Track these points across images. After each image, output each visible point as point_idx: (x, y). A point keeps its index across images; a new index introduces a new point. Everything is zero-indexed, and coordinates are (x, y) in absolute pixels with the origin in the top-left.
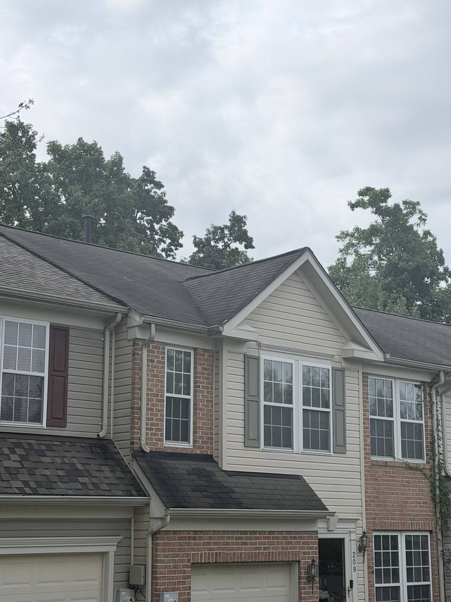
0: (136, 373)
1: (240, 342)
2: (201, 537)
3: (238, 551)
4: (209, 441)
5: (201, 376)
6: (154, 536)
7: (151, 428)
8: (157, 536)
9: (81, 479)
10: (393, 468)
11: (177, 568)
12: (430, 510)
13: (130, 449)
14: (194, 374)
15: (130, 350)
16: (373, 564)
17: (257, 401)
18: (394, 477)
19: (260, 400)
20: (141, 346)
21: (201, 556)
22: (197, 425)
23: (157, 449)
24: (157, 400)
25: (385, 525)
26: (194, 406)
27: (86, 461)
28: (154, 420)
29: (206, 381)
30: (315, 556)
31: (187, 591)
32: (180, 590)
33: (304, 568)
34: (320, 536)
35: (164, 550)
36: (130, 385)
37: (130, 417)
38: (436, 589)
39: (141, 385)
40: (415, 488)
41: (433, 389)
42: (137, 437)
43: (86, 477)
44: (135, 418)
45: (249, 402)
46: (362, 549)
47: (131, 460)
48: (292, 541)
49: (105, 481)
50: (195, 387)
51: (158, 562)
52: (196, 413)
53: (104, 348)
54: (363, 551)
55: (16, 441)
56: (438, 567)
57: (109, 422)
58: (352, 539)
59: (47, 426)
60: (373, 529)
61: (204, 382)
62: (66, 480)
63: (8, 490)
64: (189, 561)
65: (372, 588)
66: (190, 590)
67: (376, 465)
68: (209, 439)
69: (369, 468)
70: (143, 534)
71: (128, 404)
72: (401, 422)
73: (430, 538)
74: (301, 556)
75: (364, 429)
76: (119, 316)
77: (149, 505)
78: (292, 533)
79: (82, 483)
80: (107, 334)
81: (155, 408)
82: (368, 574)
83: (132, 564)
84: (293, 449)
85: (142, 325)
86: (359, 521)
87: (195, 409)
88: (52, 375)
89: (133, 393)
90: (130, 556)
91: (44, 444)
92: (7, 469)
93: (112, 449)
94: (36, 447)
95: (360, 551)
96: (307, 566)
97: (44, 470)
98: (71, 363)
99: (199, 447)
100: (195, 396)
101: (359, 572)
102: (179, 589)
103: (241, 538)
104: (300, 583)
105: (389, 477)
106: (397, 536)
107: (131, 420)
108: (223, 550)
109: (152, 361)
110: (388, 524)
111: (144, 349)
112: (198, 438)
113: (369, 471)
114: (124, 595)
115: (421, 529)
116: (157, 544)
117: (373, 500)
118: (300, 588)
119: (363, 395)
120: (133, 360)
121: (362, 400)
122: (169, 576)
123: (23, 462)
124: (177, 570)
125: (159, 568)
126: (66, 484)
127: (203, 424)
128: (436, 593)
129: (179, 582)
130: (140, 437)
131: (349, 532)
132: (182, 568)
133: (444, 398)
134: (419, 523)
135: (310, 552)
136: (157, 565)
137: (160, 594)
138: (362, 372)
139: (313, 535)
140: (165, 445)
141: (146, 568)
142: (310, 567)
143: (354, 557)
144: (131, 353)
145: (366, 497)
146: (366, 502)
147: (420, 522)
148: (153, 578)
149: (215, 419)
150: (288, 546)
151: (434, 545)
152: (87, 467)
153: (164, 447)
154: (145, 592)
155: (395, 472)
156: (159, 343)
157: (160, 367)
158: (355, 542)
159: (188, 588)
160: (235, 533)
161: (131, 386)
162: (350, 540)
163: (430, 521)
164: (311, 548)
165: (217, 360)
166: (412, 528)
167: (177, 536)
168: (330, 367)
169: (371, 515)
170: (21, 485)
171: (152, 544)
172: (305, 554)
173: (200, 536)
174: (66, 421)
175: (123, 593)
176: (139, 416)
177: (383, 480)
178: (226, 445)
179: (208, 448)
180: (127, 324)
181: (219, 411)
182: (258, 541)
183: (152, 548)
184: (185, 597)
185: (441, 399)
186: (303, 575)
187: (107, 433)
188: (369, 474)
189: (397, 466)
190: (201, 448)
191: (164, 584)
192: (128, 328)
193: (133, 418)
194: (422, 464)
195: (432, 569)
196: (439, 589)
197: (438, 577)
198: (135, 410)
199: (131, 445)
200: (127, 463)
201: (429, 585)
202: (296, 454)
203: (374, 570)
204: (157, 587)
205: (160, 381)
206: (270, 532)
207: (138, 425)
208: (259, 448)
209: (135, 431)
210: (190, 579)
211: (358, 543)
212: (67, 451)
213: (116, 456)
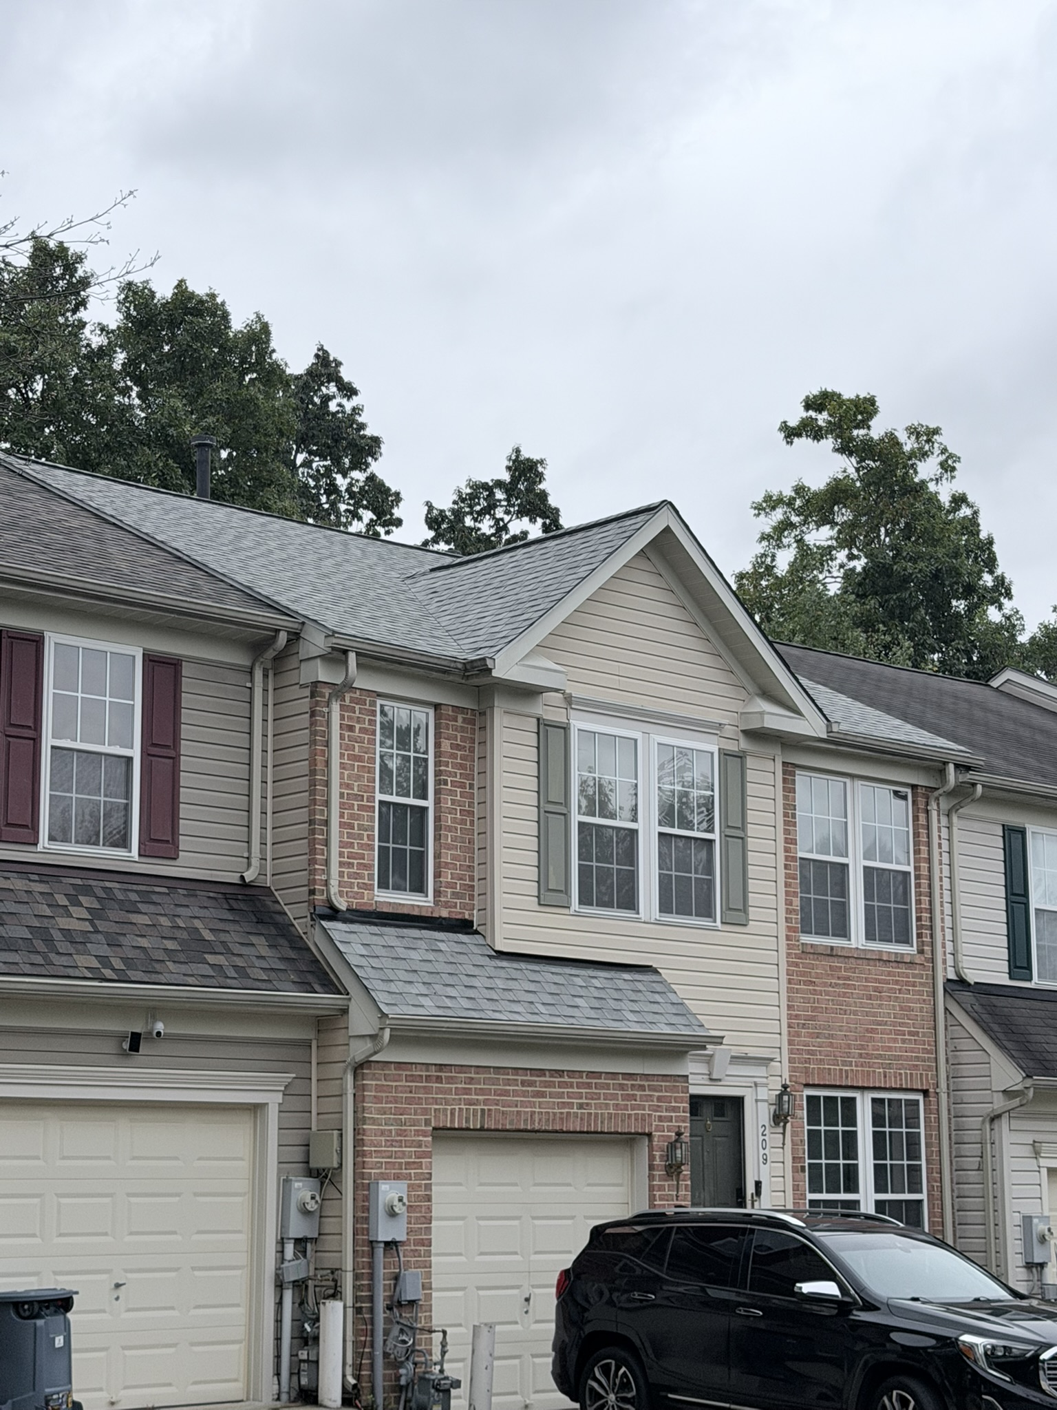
0: (318, 751)
1: (528, 692)
2: (452, 1077)
3: (527, 1107)
4: (468, 893)
5: (450, 761)
6: (358, 1071)
7: (349, 863)
8: (365, 1071)
9: (211, 958)
10: (846, 960)
11: (405, 1136)
12: (923, 1049)
13: (306, 904)
14: (435, 758)
15: (305, 704)
16: (804, 1154)
17: (564, 815)
18: (848, 978)
19: (570, 812)
20: (327, 697)
21: (452, 1114)
22: (442, 860)
23: (360, 905)
24: (361, 808)
25: (829, 1074)
26: (435, 822)
27: (221, 926)
28: (356, 848)
29: (459, 771)
30: (684, 1125)
31: (423, 1182)
32: (411, 1180)
33: (660, 1148)
34: (694, 1090)
35: (378, 1100)
36: (307, 775)
37: (306, 841)
38: (936, 1210)
39: (329, 774)
40: (892, 1003)
41: (933, 803)
42: (322, 880)
43: (222, 954)
44: (317, 841)
45: (547, 815)
46: (779, 1118)
47: (309, 926)
48: (636, 1093)
49: (258, 963)
50: (438, 782)
51: (368, 1122)
52: (440, 835)
53: (251, 703)
54: (782, 1124)
55: (79, 882)
56: (940, 1165)
57: (263, 852)
58: (759, 1098)
59: (140, 855)
60: (804, 1083)
61: (456, 773)
62: (182, 957)
63: (71, 972)
64: (427, 1122)
65: (801, 1201)
66: (430, 1179)
67: (810, 953)
68: (467, 888)
69: (796, 958)
70: (336, 1070)
71: (303, 814)
72: (865, 868)
73: (925, 1105)
74: (654, 1123)
75: (786, 878)
76: (283, 638)
77: (348, 1012)
78: (635, 1077)
79: (212, 966)
80: (258, 675)
81: (356, 822)
82: (793, 1172)
83: (314, 1128)
84: (638, 913)
85: (330, 653)
86: (773, 1063)
87: (438, 828)
88: (149, 755)
89: (312, 792)
90: (308, 1114)
91: (136, 891)
92: (66, 932)
93: (270, 903)
94: (120, 896)
95: (776, 1123)
96: (666, 1144)
97: (139, 939)
98: (185, 732)
99: (447, 905)
100: (437, 801)
101: (773, 1165)
102: (409, 1177)
103: (531, 1084)
104: (651, 1177)
105: (839, 978)
106: (854, 1099)
107: (309, 846)
108: (497, 1105)
109: (351, 728)
110: (835, 1075)
111: (334, 703)
112: (443, 885)
113: (797, 965)
114: (299, 1189)
115: (904, 1086)
116: (364, 1088)
117: (804, 1024)
118: (651, 1188)
119: (784, 809)
120: (311, 724)
121: (782, 819)
122: (388, 1151)
123: (95, 921)
124: (405, 1141)
125: (368, 1133)
126: (183, 966)
127: (454, 857)
128: (935, 1217)
129: (407, 1163)
130: (326, 880)
131: (753, 1085)
132: (415, 1135)
133: (955, 819)
134: (900, 1074)
135: (672, 1116)
136: (365, 1127)
137: (371, 1185)
138: (783, 762)
139: (678, 1084)
140: (376, 899)
141: (341, 1135)
142: (672, 1146)
143: (763, 1135)
144: (307, 713)
145: (790, 1017)
146: (789, 1026)
147: (902, 1072)
148: (357, 1154)
149: (479, 849)
150: (629, 1103)
151: (933, 1120)
152: (223, 937)
153: (376, 902)
154: (341, 1182)
155: (851, 968)
156: (364, 693)
157: (366, 742)
158: (766, 1104)
159: (428, 1176)
160: (520, 1071)
161: (307, 778)
162: (757, 1101)
163: (923, 1070)
164: (675, 1109)
165: (483, 728)
166: (885, 1082)
167: (405, 1073)
168: (715, 749)
169: (800, 1054)
170: (95, 964)
171: (354, 1087)
172: (661, 1121)
173: (450, 1074)
174: (178, 847)
175: (297, 1185)
176: (325, 837)
177: (825, 985)
178: (500, 899)
179: (463, 906)
180: (298, 653)
181: (486, 833)
182: (566, 1090)
183: (354, 1095)
184: (420, 1193)
185: (950, 821)
186: (657, 1162)
187: (259, 874)
188: (797, 971)
189: (855, 956)
190: (450, 907)
191: (379, 1165)
192: (301, 661)
193: (312, 843)
194: (908, 954)
195: (927, 1168)
196: (942, 1209)
197: (939, 1184)
198: (316, 826)
199: (309, 895)
200: (301, 932)
201: (920, 1202)
202: (644, 922)
203: (806, 1165)
204: (364, 1171)
205: (366, 769)
206: (591, 1074)
207: (324, 855)
208: (569, 908)
209: (317, 867)
210: (431, 1158)
211: (773, 1108)
212: (181, 906)
213: (279, 918)
